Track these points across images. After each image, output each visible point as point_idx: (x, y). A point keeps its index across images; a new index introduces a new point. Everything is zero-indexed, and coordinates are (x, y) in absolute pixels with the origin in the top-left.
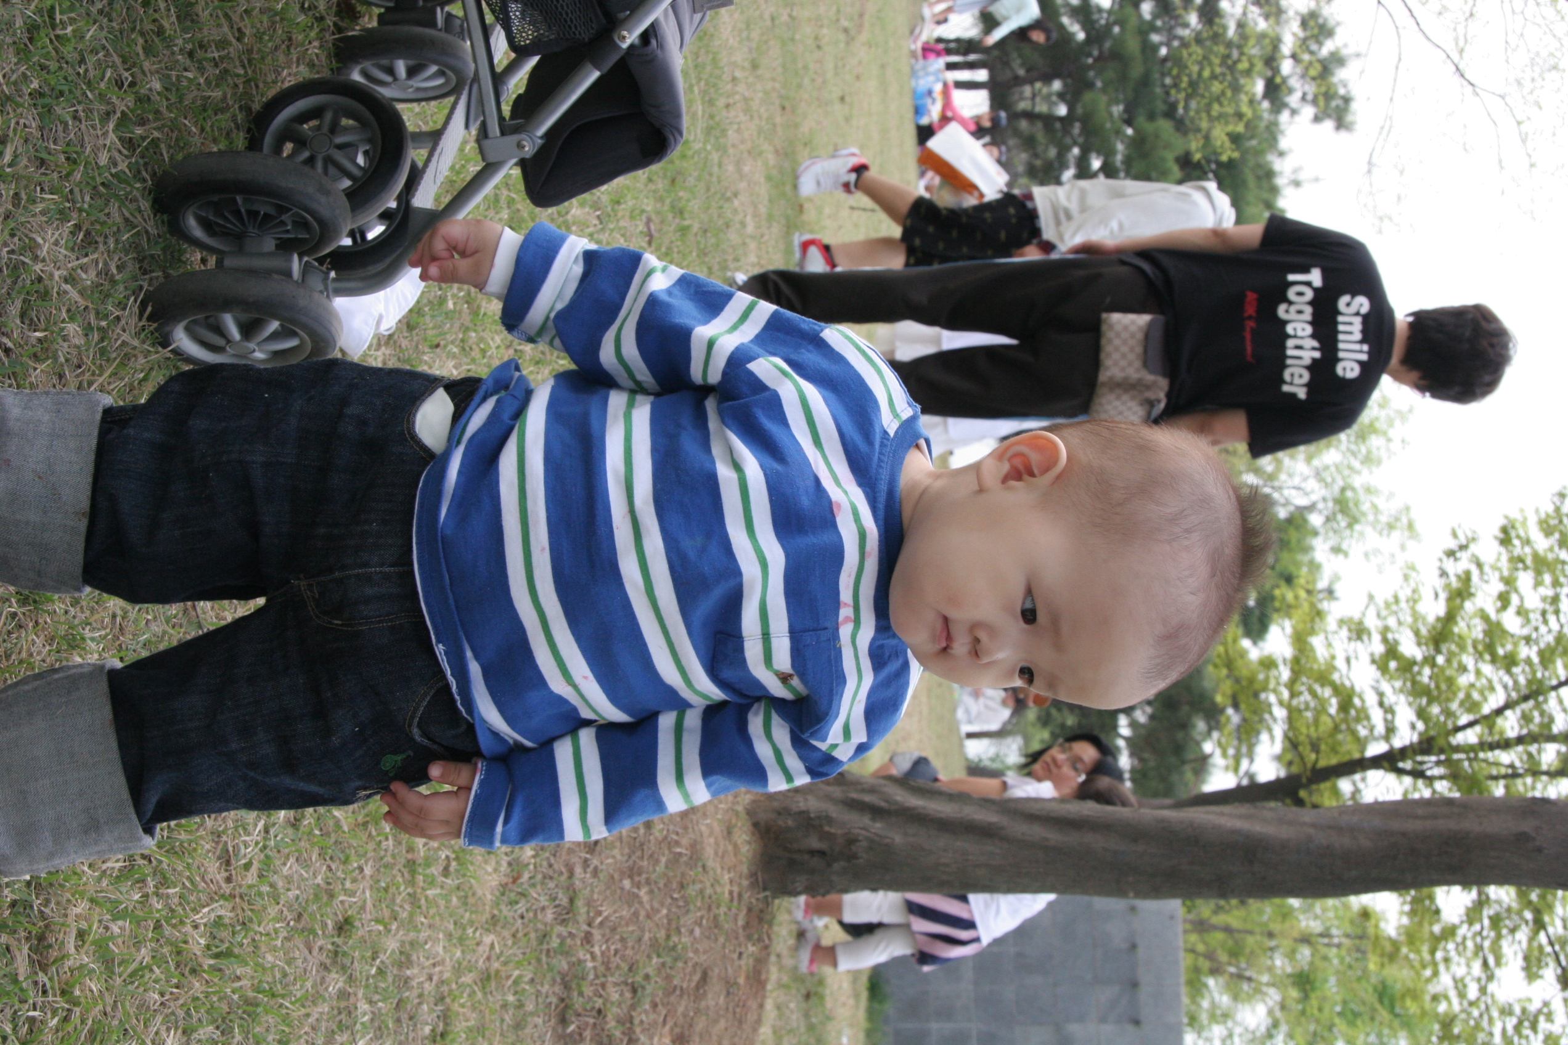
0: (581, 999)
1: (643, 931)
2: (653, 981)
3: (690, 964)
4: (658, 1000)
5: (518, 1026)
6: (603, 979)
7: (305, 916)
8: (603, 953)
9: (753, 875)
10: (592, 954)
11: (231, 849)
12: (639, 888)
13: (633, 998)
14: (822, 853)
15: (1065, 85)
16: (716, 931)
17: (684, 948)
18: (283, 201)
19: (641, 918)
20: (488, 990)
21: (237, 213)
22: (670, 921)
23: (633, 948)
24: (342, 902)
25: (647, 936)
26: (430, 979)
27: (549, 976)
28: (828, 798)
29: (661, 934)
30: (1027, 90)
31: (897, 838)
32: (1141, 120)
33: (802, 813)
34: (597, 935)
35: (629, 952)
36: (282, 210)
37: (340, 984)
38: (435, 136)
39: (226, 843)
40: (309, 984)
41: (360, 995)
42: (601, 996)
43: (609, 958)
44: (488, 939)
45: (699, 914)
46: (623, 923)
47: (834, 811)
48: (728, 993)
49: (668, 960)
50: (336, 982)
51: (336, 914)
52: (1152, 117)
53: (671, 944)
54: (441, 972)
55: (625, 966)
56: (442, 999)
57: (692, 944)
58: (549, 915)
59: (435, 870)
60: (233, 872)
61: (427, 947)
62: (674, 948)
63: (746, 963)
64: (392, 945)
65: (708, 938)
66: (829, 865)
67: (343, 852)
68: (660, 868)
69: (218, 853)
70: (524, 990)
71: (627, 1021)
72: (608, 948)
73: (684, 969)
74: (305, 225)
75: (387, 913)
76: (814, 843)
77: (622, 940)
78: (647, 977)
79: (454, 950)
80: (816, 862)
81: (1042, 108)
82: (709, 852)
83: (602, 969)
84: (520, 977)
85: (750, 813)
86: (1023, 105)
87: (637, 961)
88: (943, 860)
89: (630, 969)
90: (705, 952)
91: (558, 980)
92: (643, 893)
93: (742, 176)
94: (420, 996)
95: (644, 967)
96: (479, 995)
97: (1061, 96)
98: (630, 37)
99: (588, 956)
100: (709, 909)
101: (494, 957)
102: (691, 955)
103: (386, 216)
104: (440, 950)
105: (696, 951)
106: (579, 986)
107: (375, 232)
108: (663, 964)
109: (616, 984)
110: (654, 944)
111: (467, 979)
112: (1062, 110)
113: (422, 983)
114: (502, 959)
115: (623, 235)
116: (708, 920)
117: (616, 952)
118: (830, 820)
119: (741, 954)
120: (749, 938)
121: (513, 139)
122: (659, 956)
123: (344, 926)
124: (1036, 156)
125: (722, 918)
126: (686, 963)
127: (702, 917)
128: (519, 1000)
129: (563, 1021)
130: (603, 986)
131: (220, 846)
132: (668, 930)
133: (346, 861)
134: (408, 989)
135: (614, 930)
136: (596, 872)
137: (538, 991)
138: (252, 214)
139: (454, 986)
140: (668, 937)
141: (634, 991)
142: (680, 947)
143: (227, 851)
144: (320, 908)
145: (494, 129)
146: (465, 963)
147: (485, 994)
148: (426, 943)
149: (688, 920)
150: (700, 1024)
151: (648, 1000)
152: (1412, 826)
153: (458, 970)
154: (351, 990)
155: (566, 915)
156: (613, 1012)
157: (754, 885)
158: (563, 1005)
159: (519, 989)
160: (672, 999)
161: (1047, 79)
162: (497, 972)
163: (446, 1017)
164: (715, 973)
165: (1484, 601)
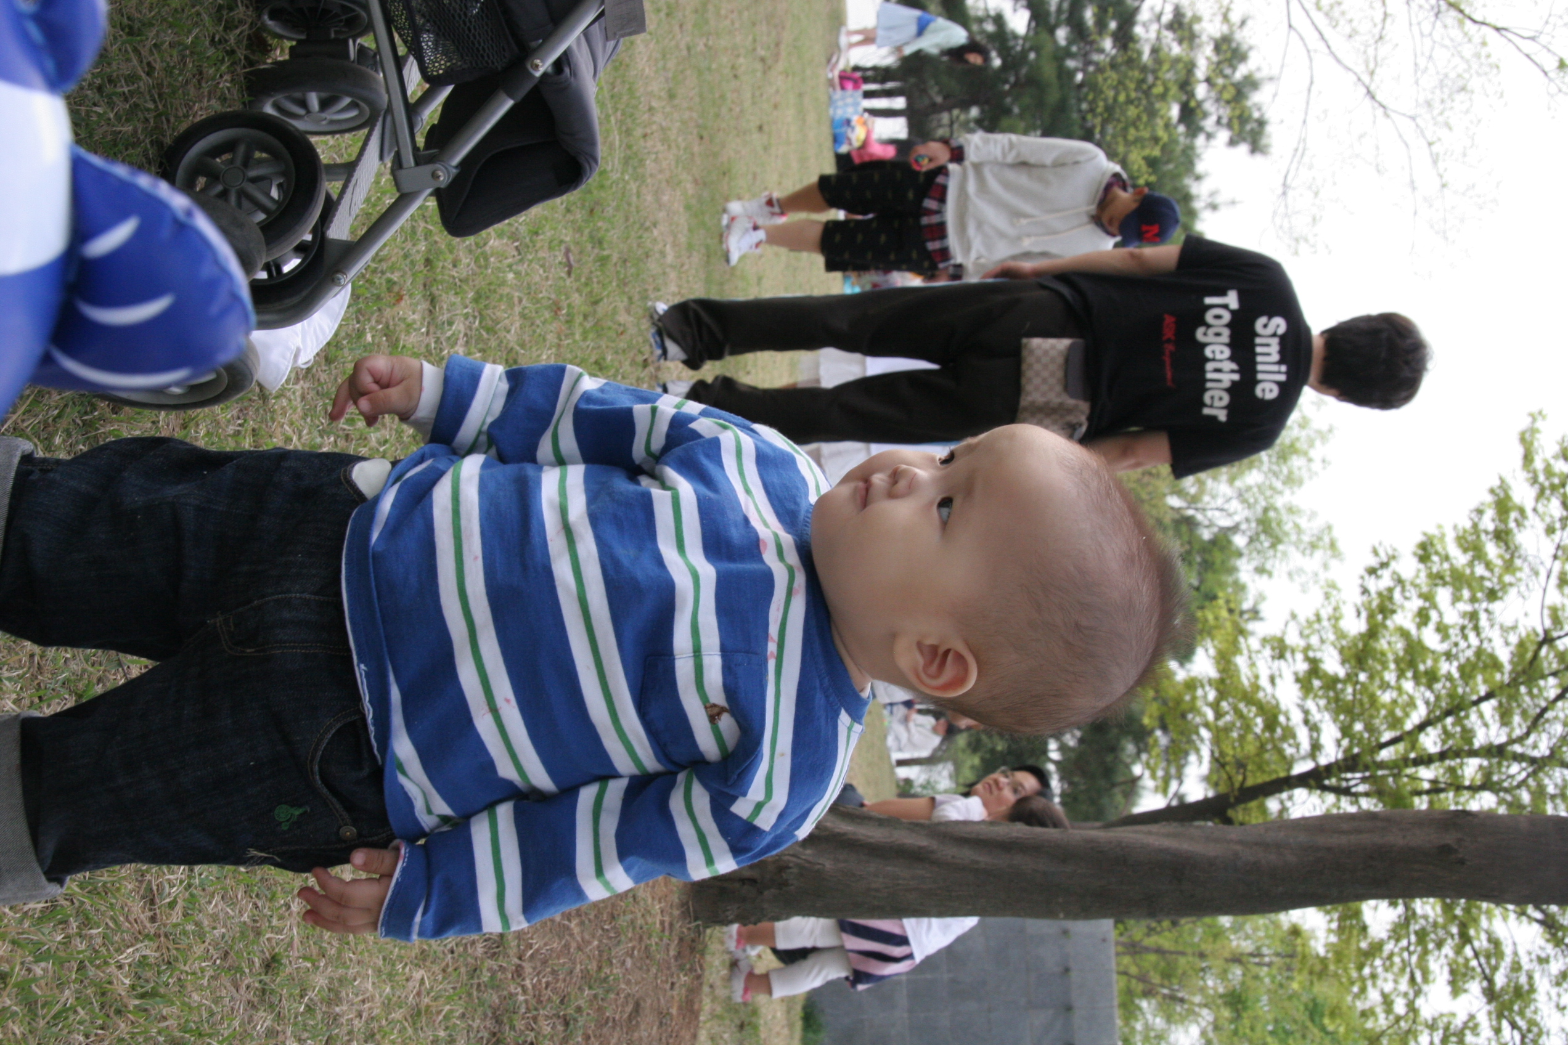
0: (512, 1033)
1: (574, 963)
2: (585, 1013)
3: (622, 996)
4: (590, 1032)
6: (535, 1013)
7: (232, 954)
8: (534, 986)
9: (683, 904)
10: (523, 986)
11: (155, 888)
12: (569, 920)
13: (565, 1031)
14: (752, 881)
15: (982, 112)
16: (648, 961)
17: (616, 980)
19: (572, 950)
20: (419, 1025)
22: (601, 952)
23: (564, 980)
24: (268, 939)
25: (578, 967)
26: (360, 1016)
27: (480, 1010)
29: (593, 966)
30: (945, 117)
31: (828, 864)
34: (528, 967)
35: (561, 985)
37: (268, 1023)
38: (349, 169)
39: (150, 882)
40: (236, 1023)
41: (289, 1033)
42: (532, 1030)
43: (540, 992)
44: (418, 974)
45: (630, 945)
46: (554, 955)
48: (661, 1024)
49: (600, 991)
50: (264, 1021)
51: (263, 951)
53: (603, 975)
54: (370, 1008)
55: (557, 1000)
56: (373, 1035)
57: (624, 975)
58: (479, 949)
60: (158, 911)
61: (356, 983)
62: (606, 980)
63: (679, 993)
64: (320, 981)
65: (640, 969)
66: (760, 893)
67: (269, 889)
69: (142, 892)
70: (455, 1024)
72: (539, 981)
73: (616, 1000)
75: (315, 950)
77: (554, 972)
78: (579, 1009)
79: (384, 986)
80: (747, 890)
83: (533, 1002)
84: (451, 1011)
87: (569, 994)
88: (873, 886)
89: (562, 1002)
90: (637, 983)
91: (490, 1015)
92: (573, 924)
93: (660, 206)
94: (350, 1033)
95: (577, 1000)
96: (410, 1031)
97: (979, 123)
98: (543, 66)
99: (519, 990)
100: (641, 939)
101: (424, 993)
102: (623, 986)
103: (301, 249)
104: (370, 987)
105: (628, 982)
106: (511, 1020)
107: (291, 264)
108: (595, 996)
109: (547, 1017)
110: (586, 975)
111: (397, 1015)
113: (352, 1019)
114: (432, 994)
115: (542, 266)
116: (639, 951)
117: (548, 984)
119: (673, 984)
120: (681, 968)
121: (427, 169)
122: (590, 988)
123: (271, 964)
125: (654, 948)
126: (618, 994)
127: (633, 948)
128: (450, 1036)
130: (535, 1019)
131: (144, 886)
132: (600, 961)
133: (272, 899)
134: (337, 1027)
135: (544, 962)
137: (469, 1026)
139: (384, 1022)
140: (600, 968)
141: (566, 1024)
142: (612, 978)
143: (151, 890)
144: (246, 946)
145: (409, 159)
146: (395, 999)
147: (416, 1030)
148: (355, 980)
149: (619, 951)
151: (580, 1032)
152: (1335, 840)
153: (388, 1006)
154: (279, 1028)
157: (685, 914)
158: (494, 1040)
159: (450, 1024)
160: (605, 1030)
162: (428, 1007)
164: (647, 1004)
165: (1404, 618)
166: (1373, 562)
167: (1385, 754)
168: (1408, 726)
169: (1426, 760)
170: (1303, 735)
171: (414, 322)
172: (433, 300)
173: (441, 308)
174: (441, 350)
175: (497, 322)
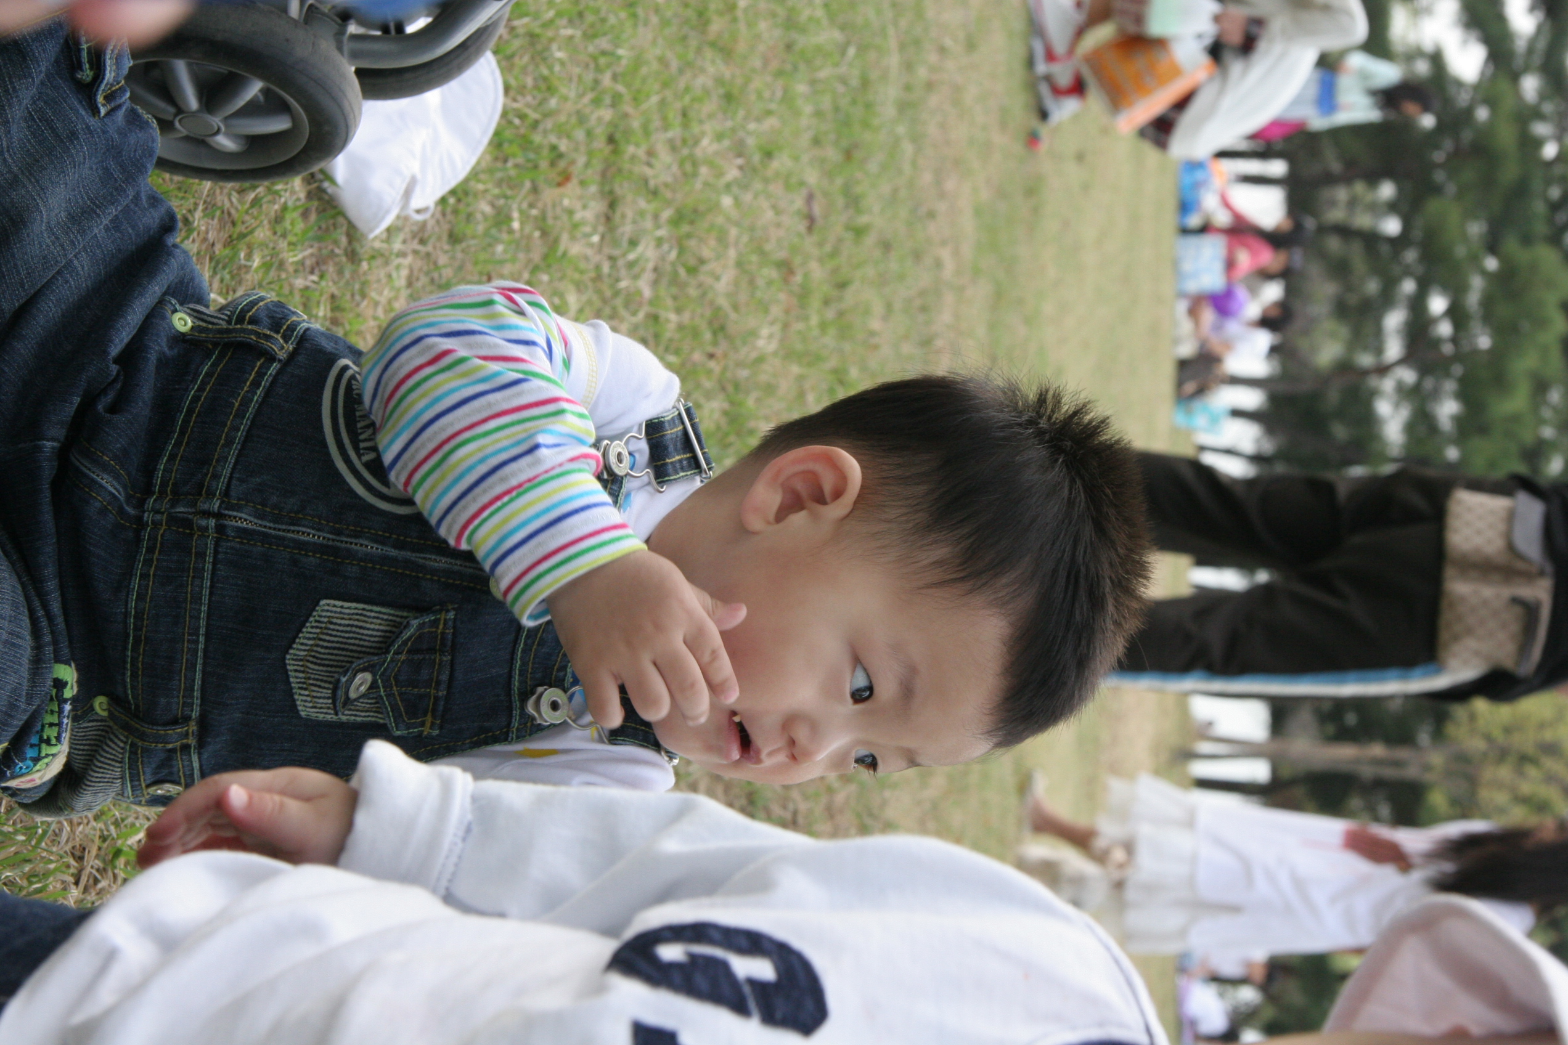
15: (1400, 190)
30: (1341, 194)
32: (1511, 244)
52: (1527, 240)
81: (1363, 221)
86: (1336, 215)
93: (942, 195)
97: (1393, 207)
112: (1392, 226)
124: (1349, 288)
161: (1373, 178)
171: (583, 223)
172: (613, 201)
173: (623, 216)
174: (618, 280)
175: (702, 261)
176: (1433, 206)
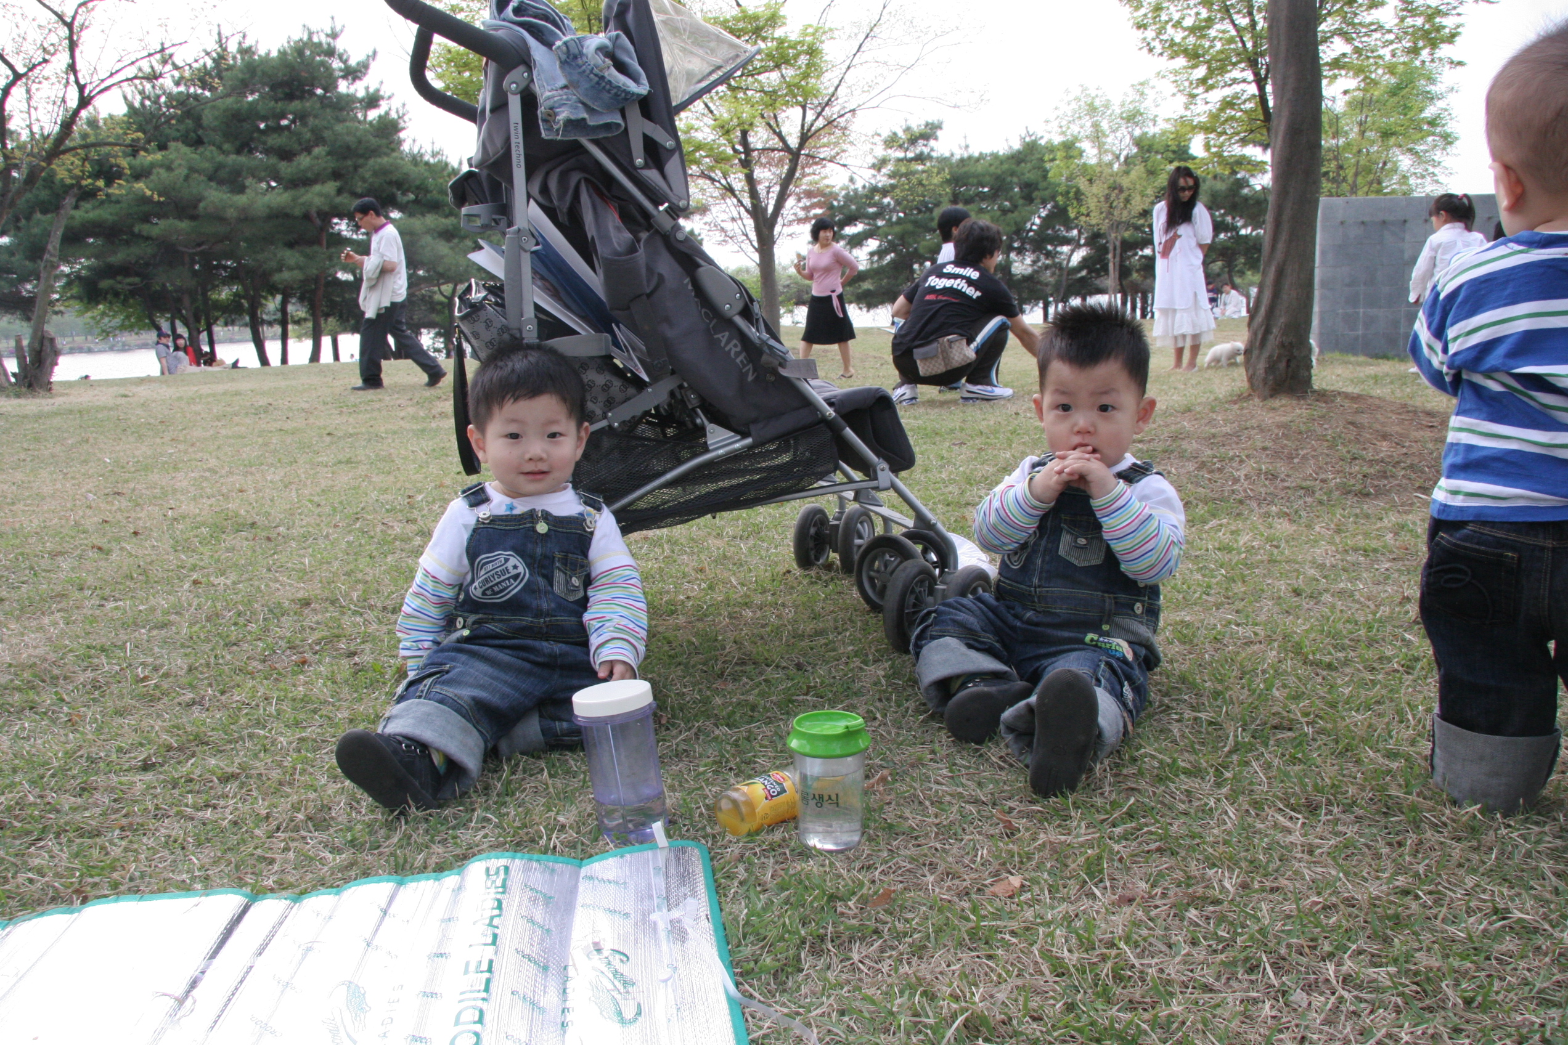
0: (1356, 486)
1: (1322, 454)
2: (1351, 450)
3: (1343, 430)
4: (1361, 447)
5: (1367, 516)
6: (1347, 474)
8: (1333, 474)
9: (1298, 398)
10: (1332, 479)
13: (1359, 460)
14: (1288, 361)
16: (1327, 417)
17: (1334, 433)
18: (907, 590)
19: (1315, 454)
20: (1345, 530)
21: (914, 613)
22: (1319, 440)
23: (1331, 459)
25: (1325, 451)
26: (1333, 556)
27: (1342, 501)
28: (1258, 357)
29: (1326, 444)
31: (1281, 320)
33: (1266, 371)
34: (1322, 476)
35: (1333, 461)
36: (913, 591)
38: (886, 520)
42: (1356, 476)
43: (1336, 471)
44: (1317, 528)
45: (1316, 425)
46: (1317, 463)
47: (1266, 354)
48: (1362, 413)
49: (1340, 441)
50: (1327, 598)
53: (1331, 440)
54: (1331, 551)
55: (1341, 463)
56: (1345, 551)
57: (1332, 429)
58: (1309, 500)
59: (1275, 551)
61: (1316, 557)
62: (1333, 438)
63: (1347, 403)
64: (1312, 572)
65: (1330, 421)
66: (1295, 357)
68: (1289, 443)
70: (1348, 513)
71: (1371, 463)
72: (1330, 471)
73: (1345, 434)
74: (922, 582)
75: (1294, 574)
76: (1282, 365)
77: (1326, 464)
78: (1348, 452)
79: (1320, 544)
80: (1293, 364)
82: (1283, 419)
83: (1341, 475)
84: (1340, 515)
85: (1264, 399)
87: (1339, 457)
88: (1295, 296)
89: (1343, 460)
90: (1338, 423)
91: (1344, 496)
92: (1302, 453)
94: (1342, 560)
95: (1343, 453)
96: (1347, 534)
97: (921, 264)
98: (830, 412)
99: (1333, 481)
100: (1314, 420)
101: (1328, 527)
102: (1338, 430)
103: (925, 551)
104: (1319, 551)
105: (1337, 427)
106: (1349, 486)
107: (934, 557)
108: (1342, 444)
109: (1350, 468)
110: (1330, 448)
111: (1338, 540)
112: (928, 264)
113: (1335, 559)
114: (1329, 523)
116: (1320, 421)
117: (1332, 467)
118: (1270, 357)
119: (1341, 406)
120: (1332, 402)
121: (879, 473)
122: (1337, 446)
123: (1297, 593)
125: (1320, 414)
126: (1342, 433)
127: (1318, 424)
128: (1353, 516)
129: (1368, 495)
130: (1350, 474)
132: (1323, 441)
133: (1263, 591)
134: (1337, 566)
135: (1320, 468)
136: (1288, 476)
137: (1349, 507)
138: (915, 605)
139: (1340, 545)
140: (1327, 441)
141: (1355, 459)
142: (1333, 435)
144: (1285, 603)
145: (874, 484)
147: (1347, 531)
148: (1314, 557)
149: (1319, 430)
150: (1378, 427)
151: (1361, 452)
152: (1283, 48)
153: (1331, 542)
154: (1332, 591)
155: (1309, 491)
156: (1366, 469)
157: (1304, 398)
158: (1359, 495)
159: (1347, 516)
160: (1361, 440)
161: (912, 271)
162: (1336, 525)
163: (1356, 550)
164: (1350, 418)
165: (1178, 36)
166: (1145, 50)
167: (1249, 45)
168: (1233, 33)
169: (1253, 24)
170: (1237, 88)
172: (968, 504)
176: (921, 251)
